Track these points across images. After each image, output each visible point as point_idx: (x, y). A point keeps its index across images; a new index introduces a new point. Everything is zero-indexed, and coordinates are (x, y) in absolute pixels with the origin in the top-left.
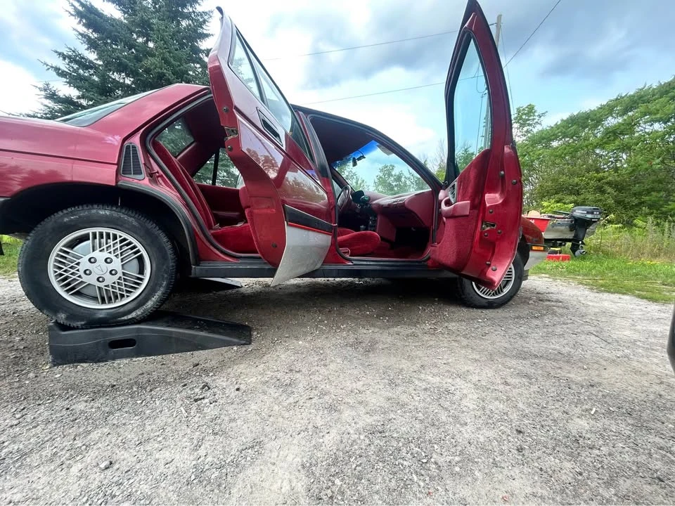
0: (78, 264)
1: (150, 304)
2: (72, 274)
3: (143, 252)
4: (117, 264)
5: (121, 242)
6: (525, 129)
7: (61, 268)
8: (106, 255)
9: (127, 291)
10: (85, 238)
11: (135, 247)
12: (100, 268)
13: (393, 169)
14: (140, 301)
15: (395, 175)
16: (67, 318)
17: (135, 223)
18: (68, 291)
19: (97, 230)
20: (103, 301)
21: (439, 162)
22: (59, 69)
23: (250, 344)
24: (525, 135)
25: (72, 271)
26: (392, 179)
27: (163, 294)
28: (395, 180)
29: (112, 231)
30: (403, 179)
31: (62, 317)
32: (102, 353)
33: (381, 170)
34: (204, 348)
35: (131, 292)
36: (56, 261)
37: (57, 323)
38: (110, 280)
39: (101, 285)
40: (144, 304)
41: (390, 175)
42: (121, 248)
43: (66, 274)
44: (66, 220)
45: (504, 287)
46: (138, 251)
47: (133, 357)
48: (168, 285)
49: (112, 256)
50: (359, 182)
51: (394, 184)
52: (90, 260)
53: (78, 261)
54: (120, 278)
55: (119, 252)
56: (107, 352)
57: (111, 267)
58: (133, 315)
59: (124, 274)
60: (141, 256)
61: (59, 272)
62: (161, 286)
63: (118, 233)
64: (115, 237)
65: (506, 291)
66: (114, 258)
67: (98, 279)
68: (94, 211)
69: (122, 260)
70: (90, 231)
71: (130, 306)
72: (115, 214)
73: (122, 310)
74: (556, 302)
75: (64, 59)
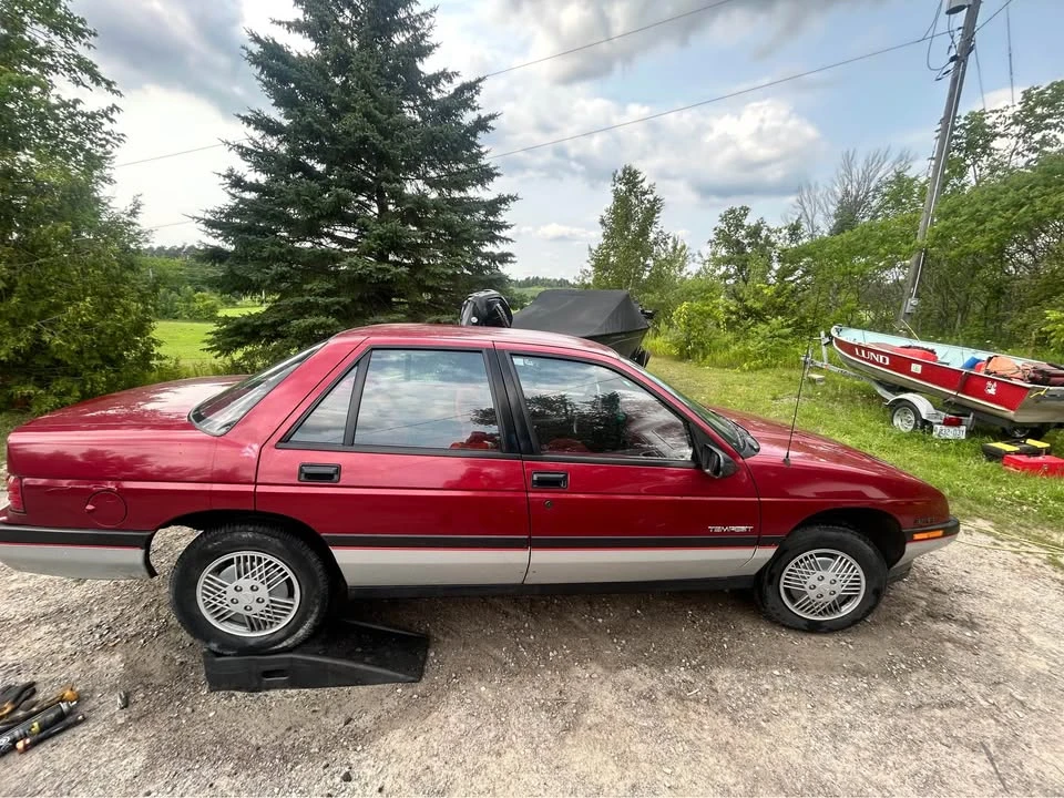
0: (225, 592)
1: (301, 632)
2: (220, 602)
3: (291, 575)
4: (263, 592)
5: (267, 565)
6: (1037, 137)
7: (209, 597)
8: (251, 582)
9: (276, 619)
10: (230, 562)
11: (281, 570)
12: (247, 598)
13: (746, 215)
14: (291, 629)
15: (749, 227)
16: (219, 647)
17: (279, 545)
18: (218, 619)
19: (241, 554)
20: (253, 629)
21: (840, 196)
22: (242, 147)
23: (419, 680)
24: (1036, 150)
25: (220, 599)
26: (743, 232)
27: (316, 621)
28: (748, 235)
29: (257, 554)
30: (764, 233)
31: (214, 646)
32: (256, 684)
33: (724, 218)
34: (364, 684)
35: (280, 619)
36: (204, 588)
37: (210, 650)
38: (258, 608)
39: (248, 613)
40: (294, 633)
41: (739, 226)
42: (267, 573)
43: (214, 603)
44: (210, 546)
45: (844, 603)
46: (286, 574)
47: (286, 688)
48: (320, 612)
49: (258, 583)
50: (678, 247)
51: (746, 241)
52: (236, 588)
53: (224, 589)
54: (267, 606)
55: (264, 579)
56: (260, 681)
57: (257, 595)
58: (285, 644)
59: (272, 601)
60: (289, 578)
61: (207, 600)
62: (312, 612)
63: (263, 556)
64: (260, 560)
65: (847, 609)
66: (260, 586)
67: (245, 608)
68: (236, 535)
69: (269, 586)
70: (234, 555)
71: (282, 634)
72: (258, 537)
73: (273, 638)
74: (963, 624)
75: (249, 124)
